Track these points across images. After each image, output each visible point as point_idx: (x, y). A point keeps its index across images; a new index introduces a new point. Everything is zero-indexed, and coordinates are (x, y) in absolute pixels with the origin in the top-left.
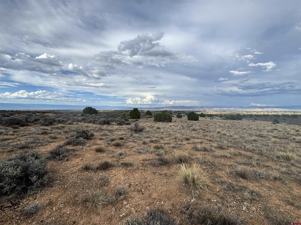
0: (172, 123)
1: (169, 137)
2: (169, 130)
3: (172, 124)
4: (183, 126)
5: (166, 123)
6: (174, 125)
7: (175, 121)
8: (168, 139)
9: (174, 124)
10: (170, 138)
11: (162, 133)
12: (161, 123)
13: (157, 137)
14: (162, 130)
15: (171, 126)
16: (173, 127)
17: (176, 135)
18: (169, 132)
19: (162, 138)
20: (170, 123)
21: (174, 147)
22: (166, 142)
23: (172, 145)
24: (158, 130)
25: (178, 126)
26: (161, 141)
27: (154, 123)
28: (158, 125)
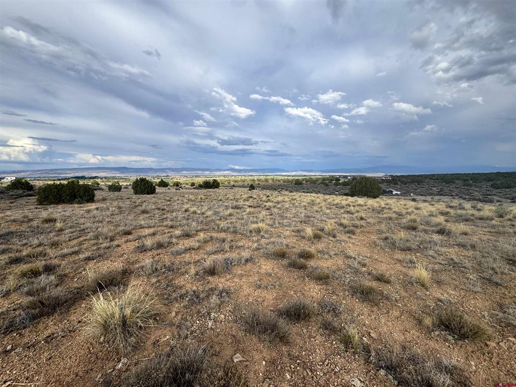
0: (94, 204)
1: (80, 237)
2: (82, 221)
3: (92, 206)
4: (119, 208)
5: (76, 205)
6: (97, 209)
7: (104, 199)
8: (75, 242)
9: (98, 205)
10: (81, 239)
11: (61, 230)
12: (60, 206)
13: (40, 245)
14: (59, 225)
15: (89, 211)
16: (95, 212)
17: (99, 229)
18: (82, 226)
19: (55, 245)
20: (89, 204)
21: (88, 259)
22: (65, 251)
23: (82, 256)
24: (47, 225)
25: (108, 209)
26: (51, 252)
27: (37, 208)
28: (52, 213)
